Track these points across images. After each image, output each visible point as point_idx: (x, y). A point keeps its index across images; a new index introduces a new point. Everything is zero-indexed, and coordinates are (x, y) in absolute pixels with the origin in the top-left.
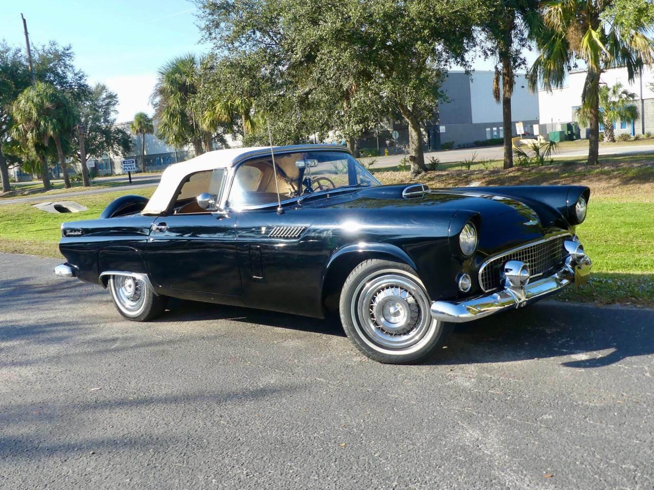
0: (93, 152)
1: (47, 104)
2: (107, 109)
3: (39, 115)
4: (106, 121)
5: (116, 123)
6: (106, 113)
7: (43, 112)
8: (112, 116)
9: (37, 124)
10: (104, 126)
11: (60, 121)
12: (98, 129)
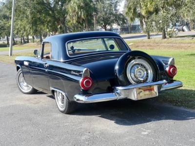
0: (109, 24)
1: (82, 4)
2: (116, 4)
3: (78, 8)
4: (115, 10)
5: (120, 11)
6: (116, 6)
7: (80, 7)
8: (118, 8)
9: (78, 13)
10: (114, 12)
11: (87, 11)
12: (111, 13)
